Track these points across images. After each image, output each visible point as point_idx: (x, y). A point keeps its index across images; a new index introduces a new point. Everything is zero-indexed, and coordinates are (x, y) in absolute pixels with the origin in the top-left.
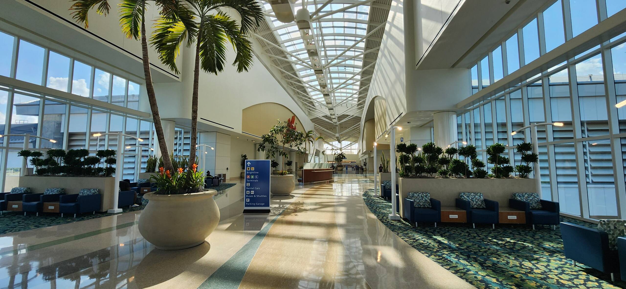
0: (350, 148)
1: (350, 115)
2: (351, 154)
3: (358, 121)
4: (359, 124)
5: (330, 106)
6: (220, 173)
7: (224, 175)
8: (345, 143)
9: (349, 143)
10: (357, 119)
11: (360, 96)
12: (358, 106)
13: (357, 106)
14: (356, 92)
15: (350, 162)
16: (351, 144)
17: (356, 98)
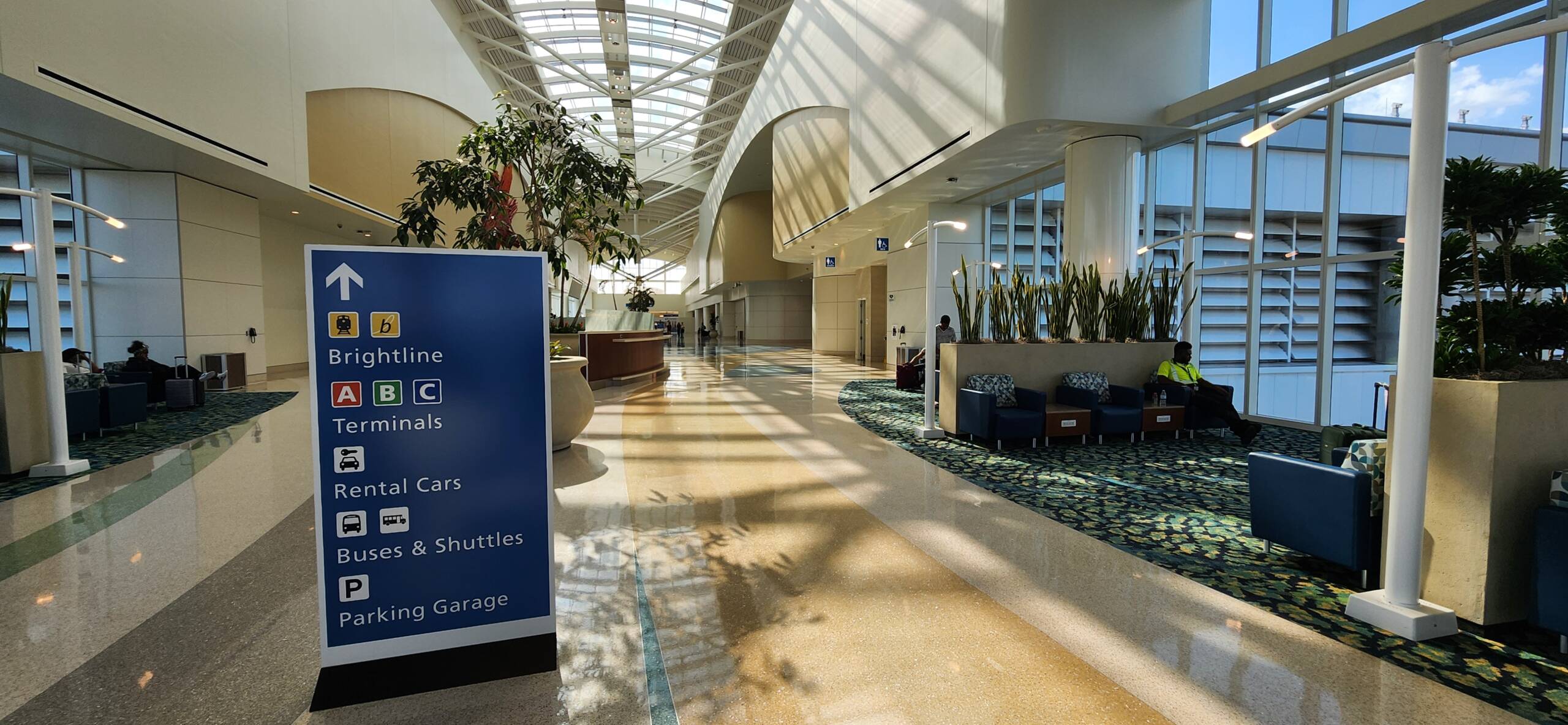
0: (661, 277)
1: (672, 184)
2: (665, 295)
3: (689, 204)
4: (697, 212)
5: (626, 142)
6: (212, 351)
7: (238, 361)
8: (649, 264)
9: (661, 263)
10: (692, 197)
11: (707, 125)
12: (694, 159)
13: (691, 157)
14: (694, 112)
15: (661, 314)
16: (666, 266)
17: (690, 133)
